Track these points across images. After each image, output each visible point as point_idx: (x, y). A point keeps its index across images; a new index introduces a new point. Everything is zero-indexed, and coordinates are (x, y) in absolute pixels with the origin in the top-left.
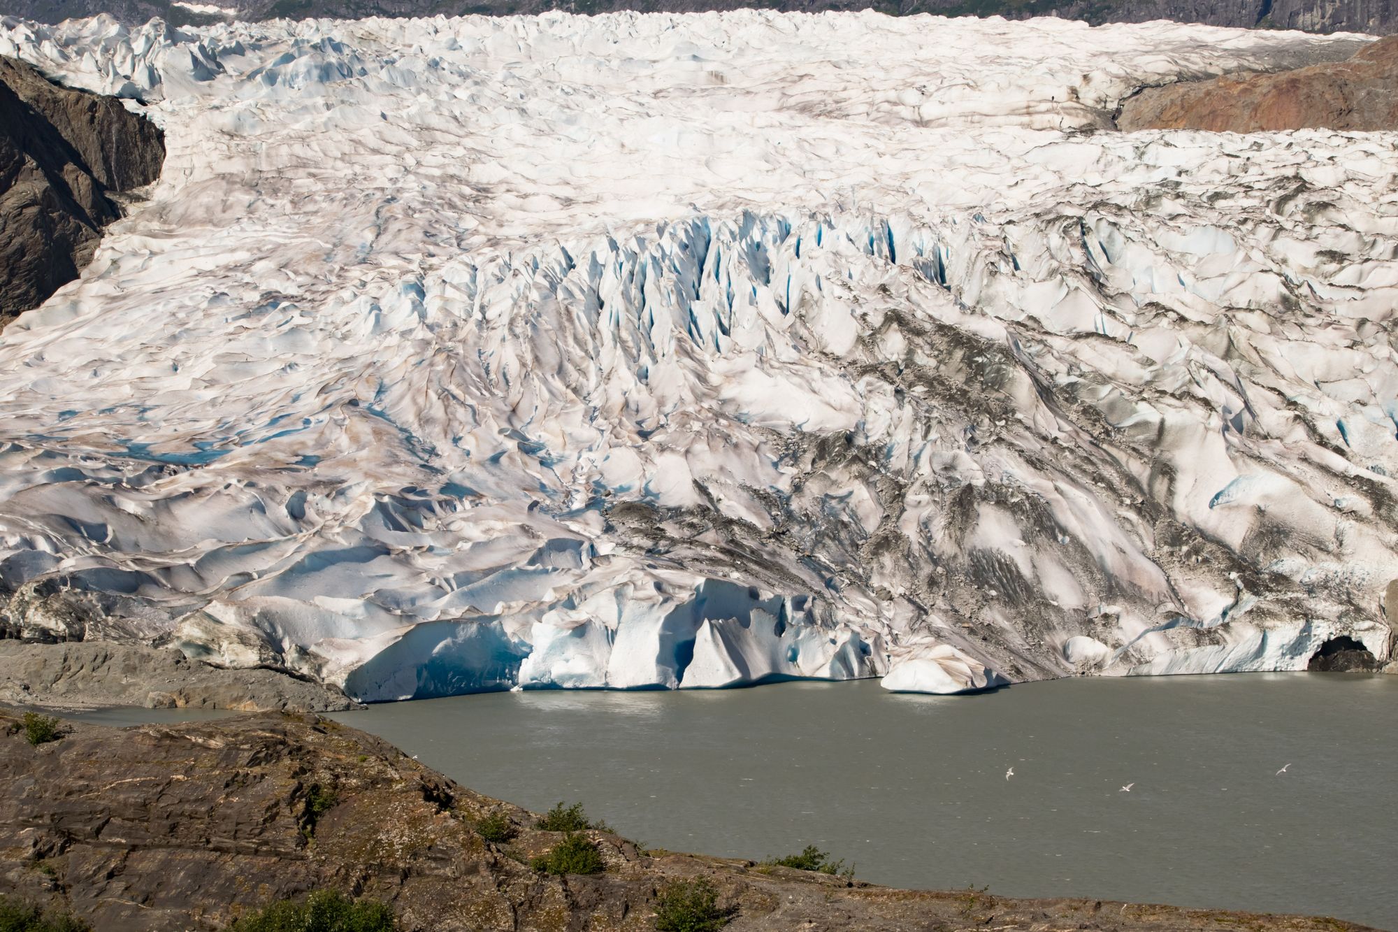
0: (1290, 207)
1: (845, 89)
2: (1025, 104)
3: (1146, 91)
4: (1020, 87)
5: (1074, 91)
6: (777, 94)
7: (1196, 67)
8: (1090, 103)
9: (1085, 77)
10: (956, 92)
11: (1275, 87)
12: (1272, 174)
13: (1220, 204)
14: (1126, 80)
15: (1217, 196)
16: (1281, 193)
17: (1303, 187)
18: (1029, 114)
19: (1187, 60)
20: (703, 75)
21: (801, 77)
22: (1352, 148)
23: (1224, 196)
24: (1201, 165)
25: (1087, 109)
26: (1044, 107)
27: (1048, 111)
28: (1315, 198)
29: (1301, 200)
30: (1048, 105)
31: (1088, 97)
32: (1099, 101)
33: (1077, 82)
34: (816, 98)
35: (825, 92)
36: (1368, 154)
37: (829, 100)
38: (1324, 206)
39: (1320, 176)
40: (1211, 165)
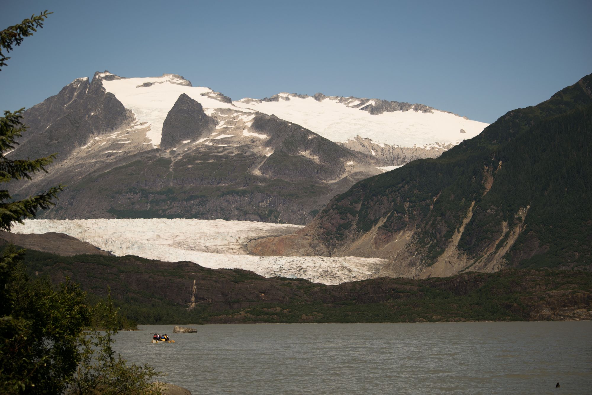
0: (301, 271)
1: (187, 239)
2: (227, 243)
3: (252, 241)
4: (226, 240)
5: (237, 241)
6: (173, 240)
7: (261, 235)
8: (241, 243)
9: (239, 237)
10: (212, 240)
11: (279, 240)
12: (296, 266)
13: (290, 270)
14: (247, 238)
15: (289, 269)
16: (299, 269)
17: (302, 268)
18: (228, 245)
19: (259, 233)
20: (155, 235)
21: (177, 236)
22: (306, 261)
23: (291, 269)
24: (285, 264)
25: (240, 244)
26: (231, 244)
27: (232, 245)
28: (305, 270)
29: (302, 270)
30: (232, 243)
31: (240, 241)
32: (243, 243)
33: (238, 238)
34: (181, 241)
35: (183, 239)
36: (309, 262)
37: (184, 241)
38: (306, 271)
39: (304, 266)
40: (287, 264)
